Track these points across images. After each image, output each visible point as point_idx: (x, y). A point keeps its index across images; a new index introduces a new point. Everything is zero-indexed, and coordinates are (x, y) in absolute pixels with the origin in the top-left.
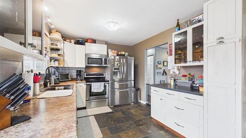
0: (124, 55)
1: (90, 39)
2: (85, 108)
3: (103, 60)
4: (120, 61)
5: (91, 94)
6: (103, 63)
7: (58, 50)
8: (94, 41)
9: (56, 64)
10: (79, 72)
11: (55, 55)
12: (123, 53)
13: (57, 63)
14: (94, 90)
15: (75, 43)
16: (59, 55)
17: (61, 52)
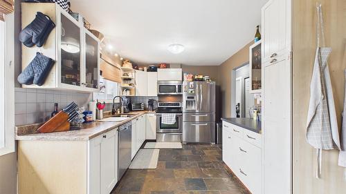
0: (202, 80)
1: (163, 64)
2: (155, 141)
3: (177, 87)
4: (194, 88)
5: (161, 126)
6: (177, 90)
7: (130, 79)
8: (167, 66)
9: (128, 94)
10: (151, 102)
11: (126, 85)
12: (201, 77)
13: (128, 92)
14: (165, 122)
15: (148, 71)
16: (130, 85)
17: (132, 82)
